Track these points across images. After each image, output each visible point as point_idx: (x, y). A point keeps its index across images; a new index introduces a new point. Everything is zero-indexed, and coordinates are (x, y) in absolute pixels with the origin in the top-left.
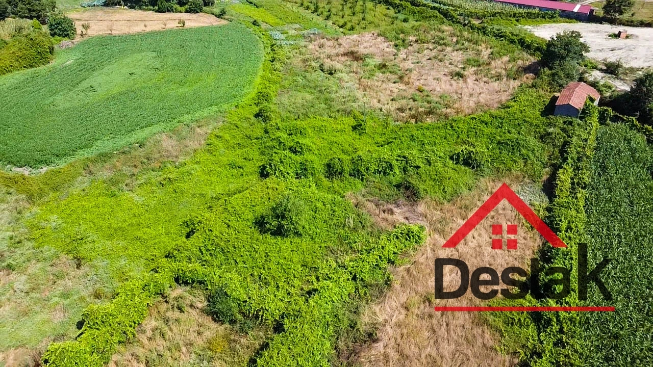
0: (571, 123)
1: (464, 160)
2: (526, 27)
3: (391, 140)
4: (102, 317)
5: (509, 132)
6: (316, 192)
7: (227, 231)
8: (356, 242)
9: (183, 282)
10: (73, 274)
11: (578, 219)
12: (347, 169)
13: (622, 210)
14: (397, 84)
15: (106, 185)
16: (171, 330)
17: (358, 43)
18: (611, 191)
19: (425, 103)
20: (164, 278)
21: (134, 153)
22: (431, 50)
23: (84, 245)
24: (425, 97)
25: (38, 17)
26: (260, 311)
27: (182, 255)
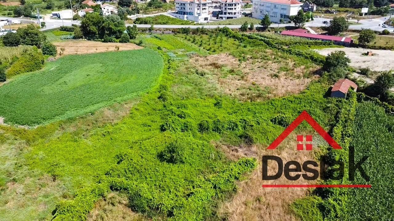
0: (340, 101)
1: (278, 122)
2: (315, 50)
3: (237, 111)
4: (68, 207)
5: (305, 106)
6: (193, 139)
7: (141, 160)
8: (216, 167)
9: (115, 189)
10: (51, 184)
11: (345, 154)
12: (211, 126)
13: (371, 149)
14: (240, 81)
15: (72, 135)
16: (107, 216)
17: (218, 59)
18: (364, 139)
19: (257, 91)
20: (104, 186)
21: (88, 118)
22: (260, 63)
23: (57, 168)
24: (256, 88)
25: (36, 45)
26: (160, 205)
27: (115, 173)
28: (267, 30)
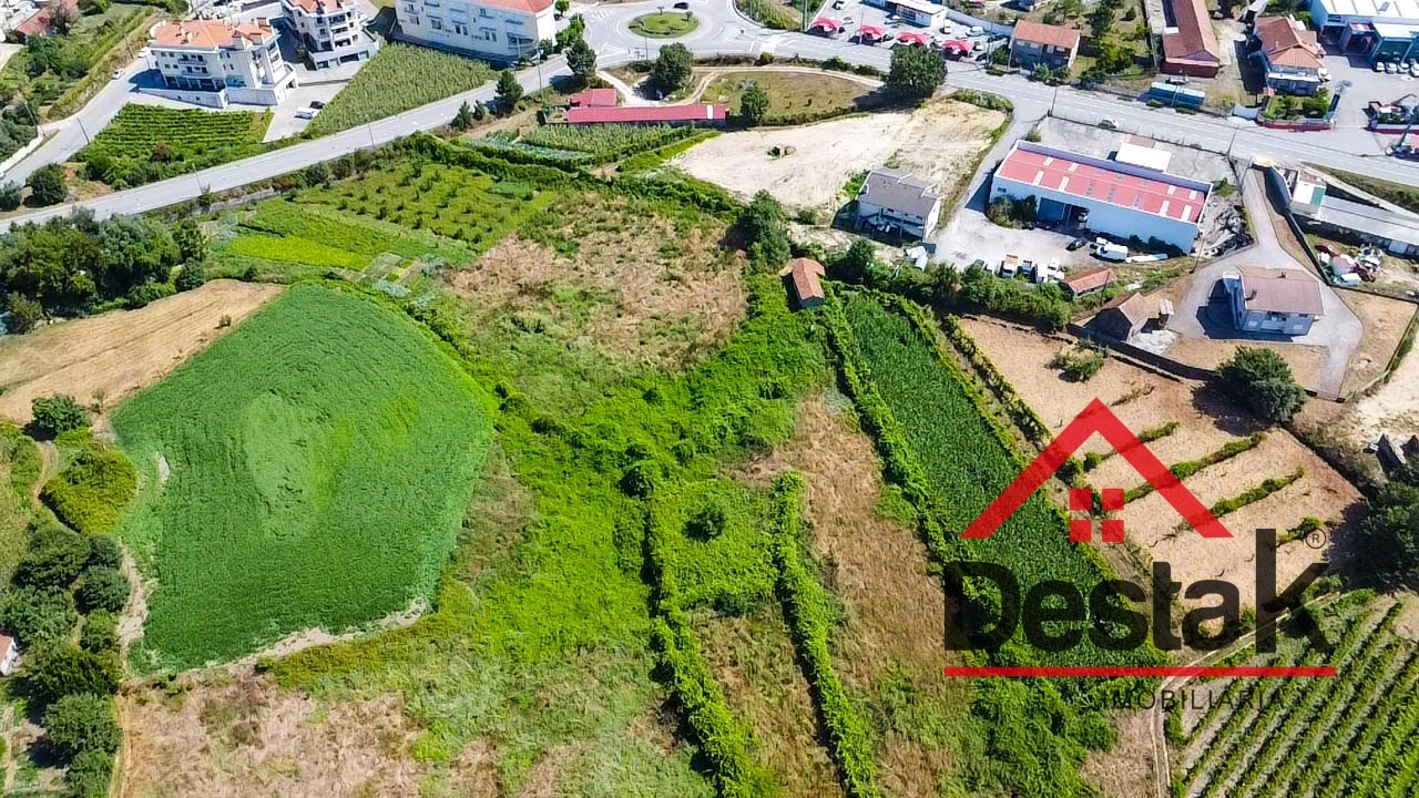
1: (773, 393)
2: (674, 162)
26: (758, 592)
28: (516, 106)
